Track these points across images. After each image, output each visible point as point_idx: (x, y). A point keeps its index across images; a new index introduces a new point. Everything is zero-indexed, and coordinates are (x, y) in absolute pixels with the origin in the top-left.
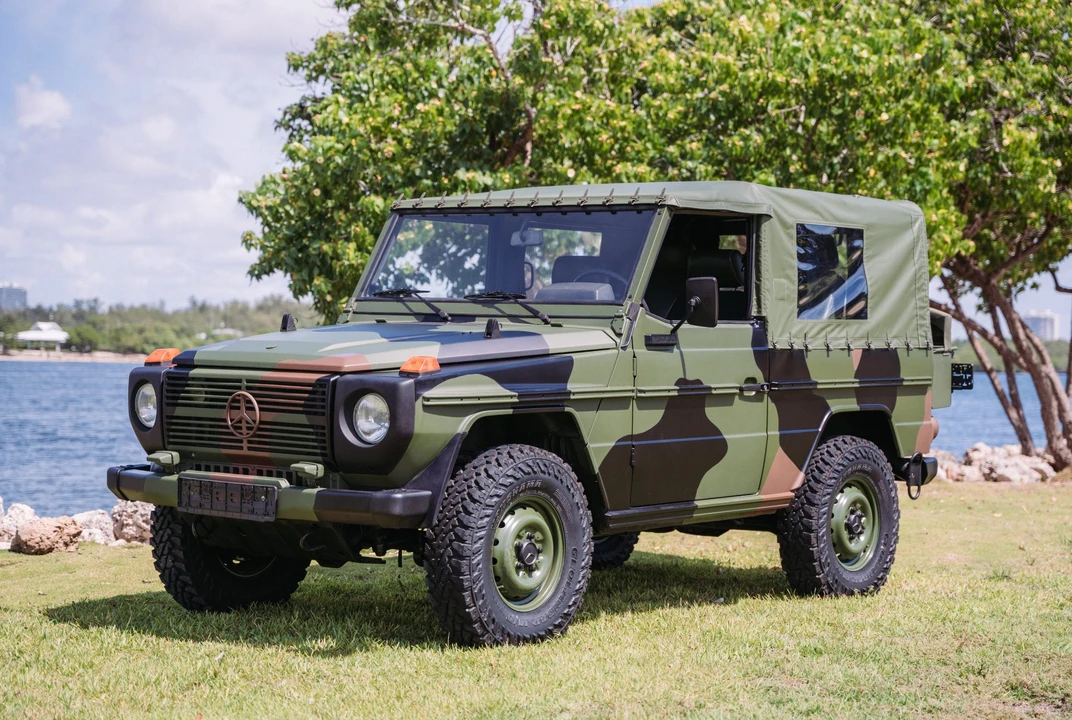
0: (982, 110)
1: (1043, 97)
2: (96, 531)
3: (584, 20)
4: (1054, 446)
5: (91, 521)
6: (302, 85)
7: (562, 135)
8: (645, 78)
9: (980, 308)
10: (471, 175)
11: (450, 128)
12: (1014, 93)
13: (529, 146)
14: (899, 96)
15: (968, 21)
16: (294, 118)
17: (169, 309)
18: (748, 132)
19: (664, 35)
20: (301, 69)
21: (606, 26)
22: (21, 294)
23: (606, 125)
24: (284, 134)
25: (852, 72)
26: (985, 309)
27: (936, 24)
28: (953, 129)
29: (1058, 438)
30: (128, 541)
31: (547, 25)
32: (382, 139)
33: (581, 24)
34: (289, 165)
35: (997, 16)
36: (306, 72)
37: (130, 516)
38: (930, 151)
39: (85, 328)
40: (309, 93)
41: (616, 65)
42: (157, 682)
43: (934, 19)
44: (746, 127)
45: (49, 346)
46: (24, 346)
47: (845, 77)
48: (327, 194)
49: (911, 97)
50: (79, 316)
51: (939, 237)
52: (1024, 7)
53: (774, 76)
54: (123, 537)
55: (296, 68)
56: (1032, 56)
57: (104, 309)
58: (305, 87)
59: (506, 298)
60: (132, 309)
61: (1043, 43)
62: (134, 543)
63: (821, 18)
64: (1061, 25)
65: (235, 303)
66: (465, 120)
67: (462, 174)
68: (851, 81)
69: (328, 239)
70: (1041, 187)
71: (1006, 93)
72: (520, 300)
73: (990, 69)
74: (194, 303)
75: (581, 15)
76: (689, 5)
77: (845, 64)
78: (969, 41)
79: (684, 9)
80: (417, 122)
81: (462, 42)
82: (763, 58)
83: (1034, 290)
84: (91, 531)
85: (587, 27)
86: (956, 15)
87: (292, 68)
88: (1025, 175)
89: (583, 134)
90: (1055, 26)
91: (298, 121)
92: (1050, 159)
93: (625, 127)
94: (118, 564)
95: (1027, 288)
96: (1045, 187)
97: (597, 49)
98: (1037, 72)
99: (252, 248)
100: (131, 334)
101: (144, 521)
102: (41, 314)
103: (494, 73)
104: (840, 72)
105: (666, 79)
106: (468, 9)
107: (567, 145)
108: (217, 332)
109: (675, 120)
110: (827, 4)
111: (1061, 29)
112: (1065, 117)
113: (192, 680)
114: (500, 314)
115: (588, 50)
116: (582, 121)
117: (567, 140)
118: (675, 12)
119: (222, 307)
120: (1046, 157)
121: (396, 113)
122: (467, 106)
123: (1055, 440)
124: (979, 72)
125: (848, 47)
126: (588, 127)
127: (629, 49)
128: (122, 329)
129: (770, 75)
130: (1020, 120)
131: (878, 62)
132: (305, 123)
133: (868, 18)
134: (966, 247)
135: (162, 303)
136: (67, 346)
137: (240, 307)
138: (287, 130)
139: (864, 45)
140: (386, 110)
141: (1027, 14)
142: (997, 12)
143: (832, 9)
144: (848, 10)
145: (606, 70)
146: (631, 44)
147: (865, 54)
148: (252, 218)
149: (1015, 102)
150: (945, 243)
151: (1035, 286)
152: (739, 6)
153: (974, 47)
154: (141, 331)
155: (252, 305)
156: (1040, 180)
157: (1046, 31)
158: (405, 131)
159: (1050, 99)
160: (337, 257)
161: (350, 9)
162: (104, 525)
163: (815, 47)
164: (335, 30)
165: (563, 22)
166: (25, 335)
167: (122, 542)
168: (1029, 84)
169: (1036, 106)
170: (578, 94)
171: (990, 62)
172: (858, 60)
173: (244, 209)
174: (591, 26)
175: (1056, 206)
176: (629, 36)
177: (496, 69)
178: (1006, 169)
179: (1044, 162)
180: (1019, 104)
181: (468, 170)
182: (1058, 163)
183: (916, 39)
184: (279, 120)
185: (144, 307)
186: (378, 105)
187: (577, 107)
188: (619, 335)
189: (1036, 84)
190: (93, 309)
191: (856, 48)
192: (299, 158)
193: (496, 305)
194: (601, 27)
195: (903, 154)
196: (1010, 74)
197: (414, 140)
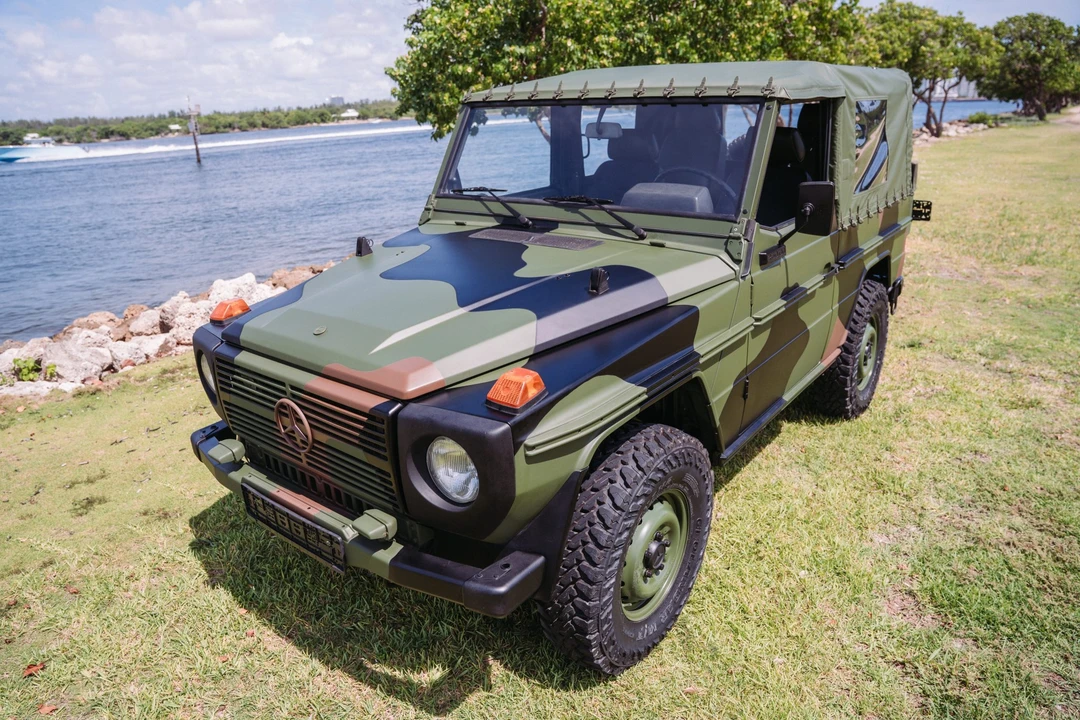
7: (563, 21)
10: (512, 48)
11: (499, 22)
13: (543, 30)
16: (412, 23)
22: (342, 99)
23: (587, 14)
24: (408, 32)
32: (460, 30)
34: (410, 50)
39: (364, 110)
40: (420, 8)
45: (353, 118)
46: (344, 119)
48: (431, 65)
50: (362, 105)
57: (370, 102)
59: (589, 204)
66: (506, 16)
67: (506, 48)
69: (433, 91)
72: (606, 206)
80: (479, 20)
89: (575, 20)
91: (415, 24)
93: (599, 14)
99: (396, 98)
102: (349, 106)
107: (567, 27)
114: (587, 222)
116: (573, 12)
117: (566, 24)
121: (467, 14)
122: (506, 7)
126: (577, 16)
132: (419, 25)
136: (359, 118)
138: (410, 29)
140: (460, 14)
148: (393, 82)
158: (473, 25)
160: (438, 101)
166: (343, 115)
173: (389, 77)
181: (510, 46)
184: (406, 24)
186: (456, 11)
188: (738, 262)
190: (367, 103)
192: (415, 46)
193: (580, 210)
197: (478, 30)
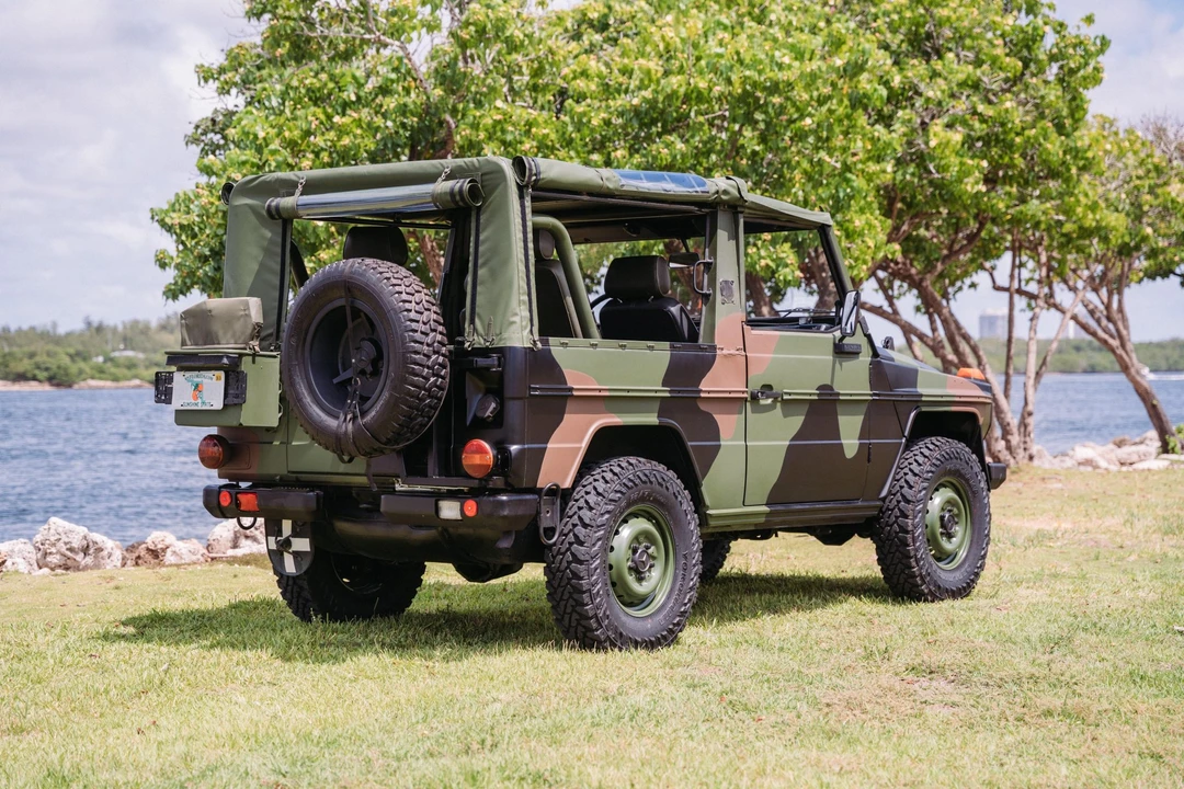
0: (908, 111)
1: (968, 96)
2: (19, 560)
3: (503, 29)
4: (992, 448)
5: (12, 551)
6: (213, 98)
7: (484, 146)
8: (565, 85)
9: (918, 309)
12: (939, 93)
14: (822, 101)
15: (893, 20)
17: (62, 330)
18: (672, 139)
19: (585, 37)
20: (211, 81)
21: (525, 35)
23: (528, 134)
24: (196, 150)
25: (775, 79)
26: (923, 310)
27: (861, 24)
28: (876, 134)
29: (997, 440)
30: (52, 569)
31: (464, 34)
32: (299, 153)
33: (500, 34)
34: (204, 179)
35: (921, 15)
36: (217, 84)
37: (54, 545)
38: (854, 155)
40: (220, 106)
41: (537, 73)
42: (107, 692)
43: (859, 18)
44: (670, 135)
47: (768, 84)
49: (835, 101)
51: (863, 242)
52: (947, 5)
53: (696, 83)
54: (47, 566)
55: (206, 81)
56: (958, 56)
58: (217, 99)
60: (19, 331)
61: (968, 42)
62: (59, 571)
63: (746, 19)
64: (984, 24)
65: (136, 323)
68: (774, 88)
70: (969, 188)
71: (931, 94)
73: (917, 69)
74: (89, 324)
75: (500, 25)
76: (610, 8)
77: (768, 70)
78: (895, 40)
79: (606, 11)
80: (334, 135)
81: (378, 51)
82: (685, 64)
83: (972, 289)
84: (14, 560)
85: (507, 37)
86: (880, 15)
87: (202, 81)
88: (952, 176)
89: (505, 144)
90: (979, 24)
91: (210, 135)
92: (976, 161)
93: (548, 134)
94: (49, 589)
95: (965, 287)
96: (973, 188)
97: (518, 57)
98: (962, 72)
99: (167, 268)
100: (21, 360)
101: (67, 549)
103: (413, 84)
104: (762, 79)
105: (588, 86)
106: (384, 21)
108: (116, 354)
109: (599, 126)
110: (752, 5)
111: (984, 28)
112: (991, 117)
113: (140, 688)
115: (509, 58)
116: (503, 131)
117: (489, 151)
118: (596, 15)
119: (120, 328)
120: (972, 158)
121: (313, 126)
122: (386, 118)
123: (993, 442)
124: (905, 72)
125: (770, 53)
126: (509, 138)
127: (550, 56)
128: (10, 354)
129: (692, 81)
130: (945, 119)
131: (800, 68)
132: (217, 138)
133: (790, 23)
134: (892, 250)
135: (55, 325)
137: (141, 326)
138: (197, 145)
139: (785, 51)
140: (303, 124)
141: (951, 13)
142: (922, 11)
143: (757, 10)
144: (774, 11)
145: (526, 78)
146: (551, 51)
147: (786, 60)
149: (940, 103)
150: (869, 247)
151: (973, 285)
152: (663, 5)
153: (899, 46)
154: (32, 355)
155: (154, 324)
156: (966, 180)
157: (971, 29)
158: (322, 144)
159: (975, 99)
161: (262, 19)
162: (26, 554)
163: (738, 53)
164: (246, 41)
165: (482, 32)
167: (46, 570)
168: (954, 85)
169: (961, 107)
170: (499, 103)
171: (915, 62)
172: (780, 66)
173: (157, 226)
174: (512, 35)
175: (986, 204)
176: (549, 42)
177: (415, 80)
178: (934, 171)
179: (970, 162)
180: (944, 104)
182: (985, 164)
183: (836, 44)
184: (190, 134)
185: (33, 329)
186: (295, 119)
187: (498, 117)
189: (962, 84)
191: (777, 54)
192: (214, 173)
194: (521, 36)
195: (827, 158)
196: (935, 74)
